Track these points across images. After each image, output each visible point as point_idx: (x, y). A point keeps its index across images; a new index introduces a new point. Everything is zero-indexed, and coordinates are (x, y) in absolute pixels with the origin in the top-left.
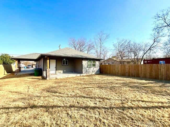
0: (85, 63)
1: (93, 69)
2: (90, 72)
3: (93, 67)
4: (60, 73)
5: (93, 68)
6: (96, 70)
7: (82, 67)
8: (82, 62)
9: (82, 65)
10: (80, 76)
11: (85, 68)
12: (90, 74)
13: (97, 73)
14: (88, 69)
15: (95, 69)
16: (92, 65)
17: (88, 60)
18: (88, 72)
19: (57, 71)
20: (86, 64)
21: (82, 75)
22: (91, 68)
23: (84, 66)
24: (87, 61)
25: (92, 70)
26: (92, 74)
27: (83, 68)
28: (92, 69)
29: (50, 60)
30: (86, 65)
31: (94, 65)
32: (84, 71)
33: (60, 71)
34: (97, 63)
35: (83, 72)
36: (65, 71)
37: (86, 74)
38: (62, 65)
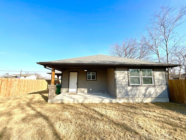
0: (120, 76)
1: (146, 90)
2: (136, 95)
3: (147, 85)
4: (83, 92)
5: (145, 88)
6: (157, 93)
7: (115, 85)
8: (114, 74)
9: (115, 80)
10: (111, 103)
11: (123, 88)
12: (137, 101)
13: (159, 101)
14: (131, 90)
15: (152, 90)
16: (141, 81)
17: (131, 70)
18: (131, 96)
19: (78, 89)
20: (124, 78)
21: (114, 101)
22: (139, 88)
23: (119, 81)
24: (126, 72)
25: (143, 91)
26: (142, 102)
27: (117, 86)
28: (142, 89)
29: (70, 73)
30: (124, 80)
31: (148, 81)
32: (120, 92)
33: (83, 89)
34: (157, 75)
35: (119, 96)
36: (91, 90)
37: (126, 101)
38: (87, 80)
